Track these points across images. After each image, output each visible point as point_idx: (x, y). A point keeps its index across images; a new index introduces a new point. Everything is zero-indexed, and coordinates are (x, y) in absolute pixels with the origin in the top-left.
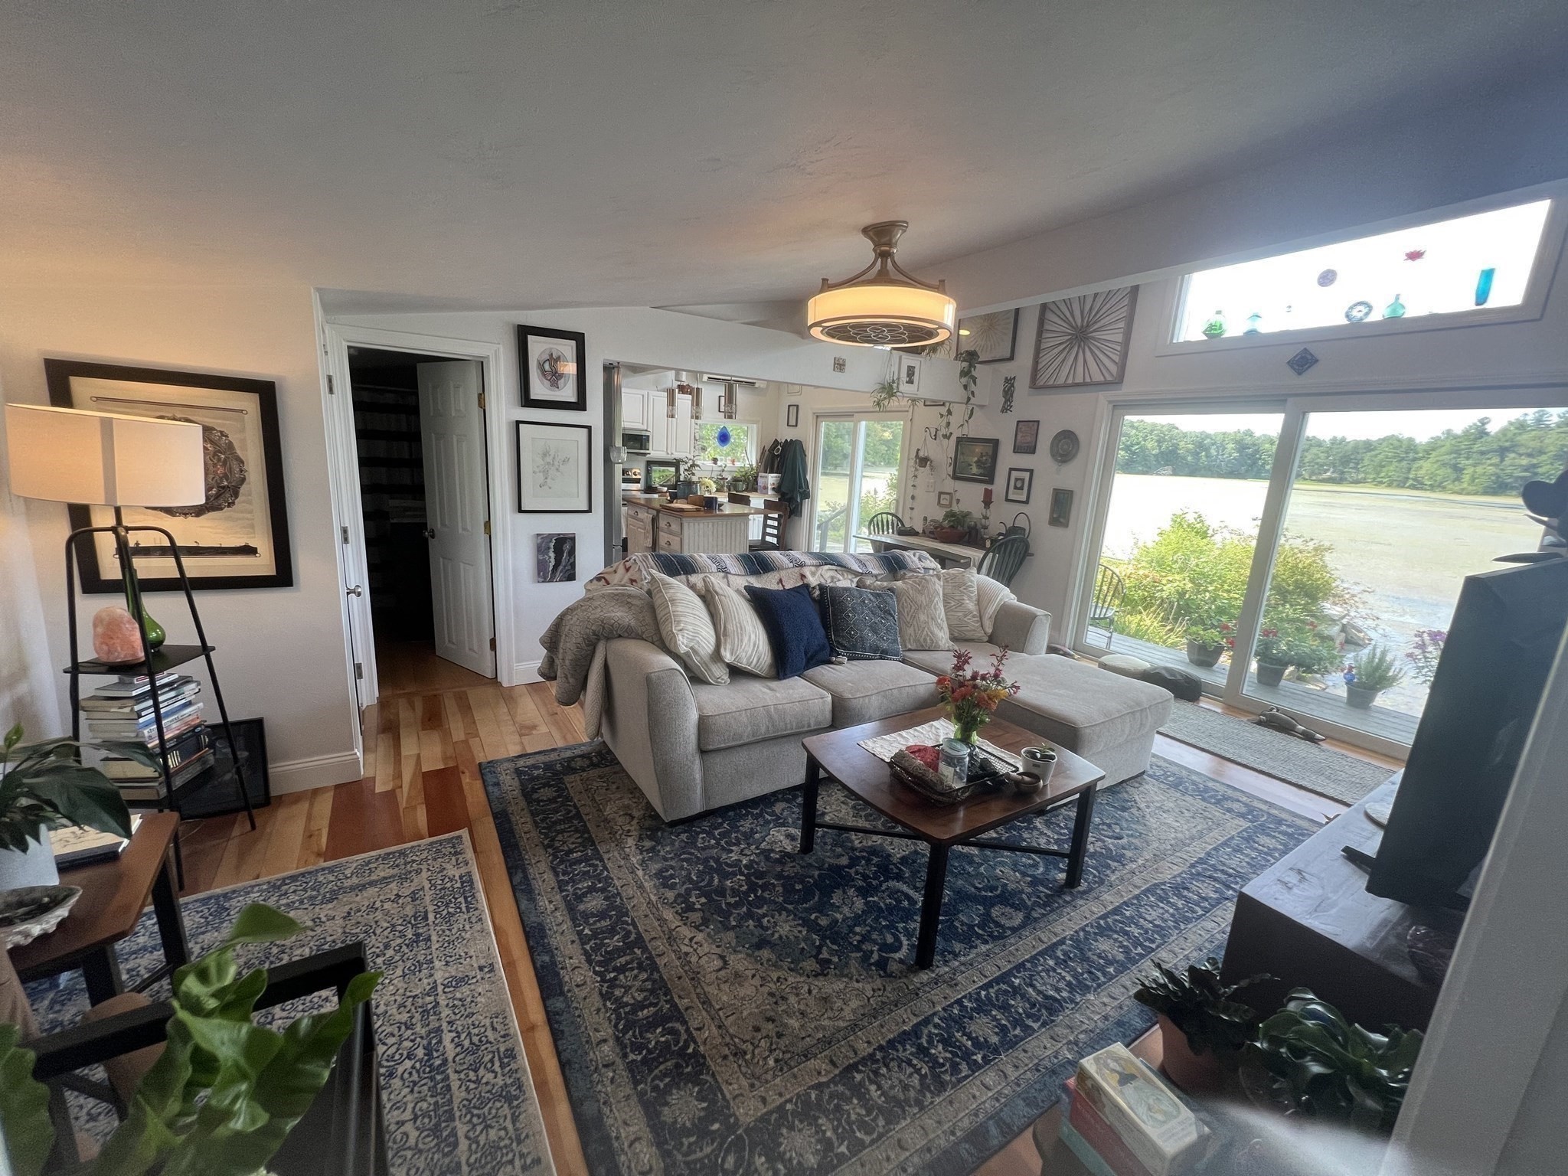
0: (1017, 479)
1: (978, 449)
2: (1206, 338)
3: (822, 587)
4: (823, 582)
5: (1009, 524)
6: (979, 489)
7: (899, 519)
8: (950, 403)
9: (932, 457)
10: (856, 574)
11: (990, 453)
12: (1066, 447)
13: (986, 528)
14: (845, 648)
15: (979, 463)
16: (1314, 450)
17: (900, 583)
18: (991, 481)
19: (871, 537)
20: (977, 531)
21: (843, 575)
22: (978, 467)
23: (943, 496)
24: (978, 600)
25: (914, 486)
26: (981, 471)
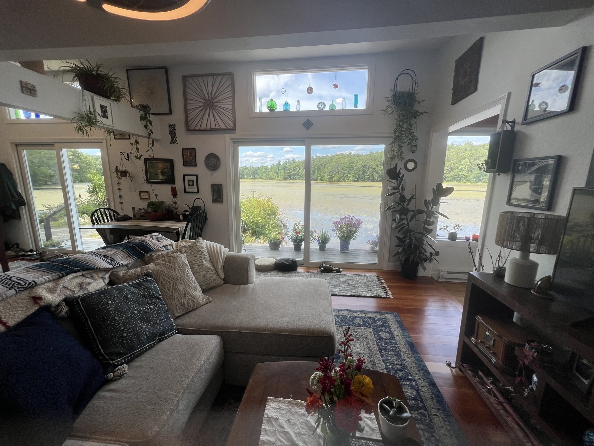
0: (189, 181)
1: (161, 165)
2: (269, 111)
3: (68, 301)
4: (68, 293)
5: (191, 205)
6: (168, 188)
7: (114, 211)
8: (137, 136)
9: (129, 170)
10: (106, 270)
11: (169, 167)
12: (213, 162)
13: (176, 209)
14: (120, 355)
15: (163, 173)
16: (247, 170)
17: (152, 266)
18: (173, 182)
19: (96, 226)
20: (172, 211)
21: (92, 277)
22: (163, 175)
23: (142, 194)
24: (210, 259)
25: (119, 189)
26: (165, 177)
